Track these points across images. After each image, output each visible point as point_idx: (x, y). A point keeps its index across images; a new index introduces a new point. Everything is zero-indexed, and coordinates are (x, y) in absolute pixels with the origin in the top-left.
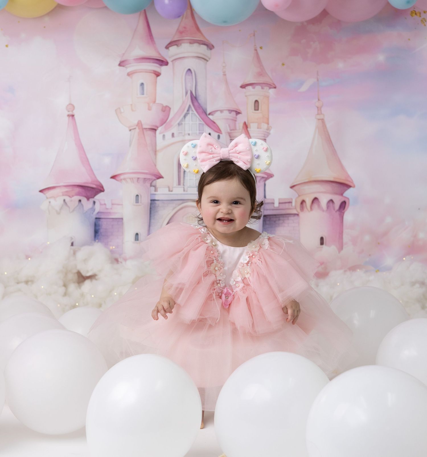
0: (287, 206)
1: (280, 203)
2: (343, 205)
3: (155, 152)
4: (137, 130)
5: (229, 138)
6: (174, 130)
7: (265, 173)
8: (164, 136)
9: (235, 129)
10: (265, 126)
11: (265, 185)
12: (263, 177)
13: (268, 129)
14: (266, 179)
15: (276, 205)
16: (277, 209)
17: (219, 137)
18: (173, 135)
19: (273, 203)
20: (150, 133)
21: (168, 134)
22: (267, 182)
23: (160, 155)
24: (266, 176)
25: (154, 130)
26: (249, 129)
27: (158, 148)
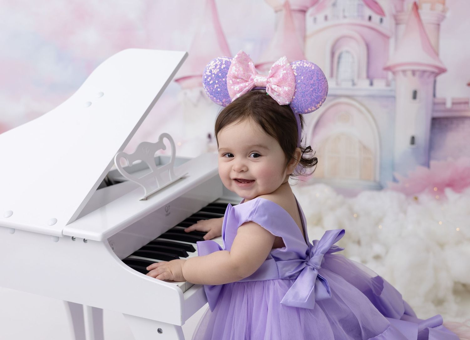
0: (462, 107)
1: (453, 104)
3: (304, 38)
4: (284, 12)
5: (393, 22)
6: (328, 11)
7: (437, 67)
8: (315, 20)
9: (401, 11)
10: (439, 7)
11: (435, 82)
12: (433, 73)
13: (444, 11)
14: (436, 74)
15: (449, 105)
16: (450, 110)
17: (381, 21)
18: (326, 18)
19: (444, 104)
20: (299, 15)
21: (320, 17)
22: (440, 78)
23: (310, 42)
24: (436, 71)
25: (303, 11)
26: (420, 11)
27: (309, 32)
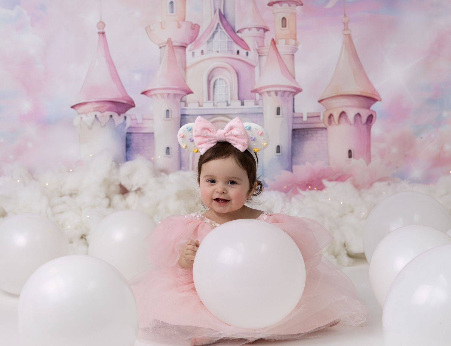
0: (315, 120)
1: (308, 117)
2: (370, 118)
3: (185, 69)
4: (167, 48)
5: (257, 55)
6: (204, 47)
7: (294, 88)
8: (193, 53)
9: (263, 46)
10: (292, 42)
11: (294, 99)
12: (292, 92)
13: (296, 45)
14: (295, 94)
15: (305, 119)
16: (305, 123)
17: (247, 54)
18: (202, 52)
19: (302, 117)
20: (180, 50)
21: (198, 52)
22: (296, 97)
23: (189, 72)
24: (294, 91)
25: (184, 47)
26: (277, 45)
27: (188, 65)
